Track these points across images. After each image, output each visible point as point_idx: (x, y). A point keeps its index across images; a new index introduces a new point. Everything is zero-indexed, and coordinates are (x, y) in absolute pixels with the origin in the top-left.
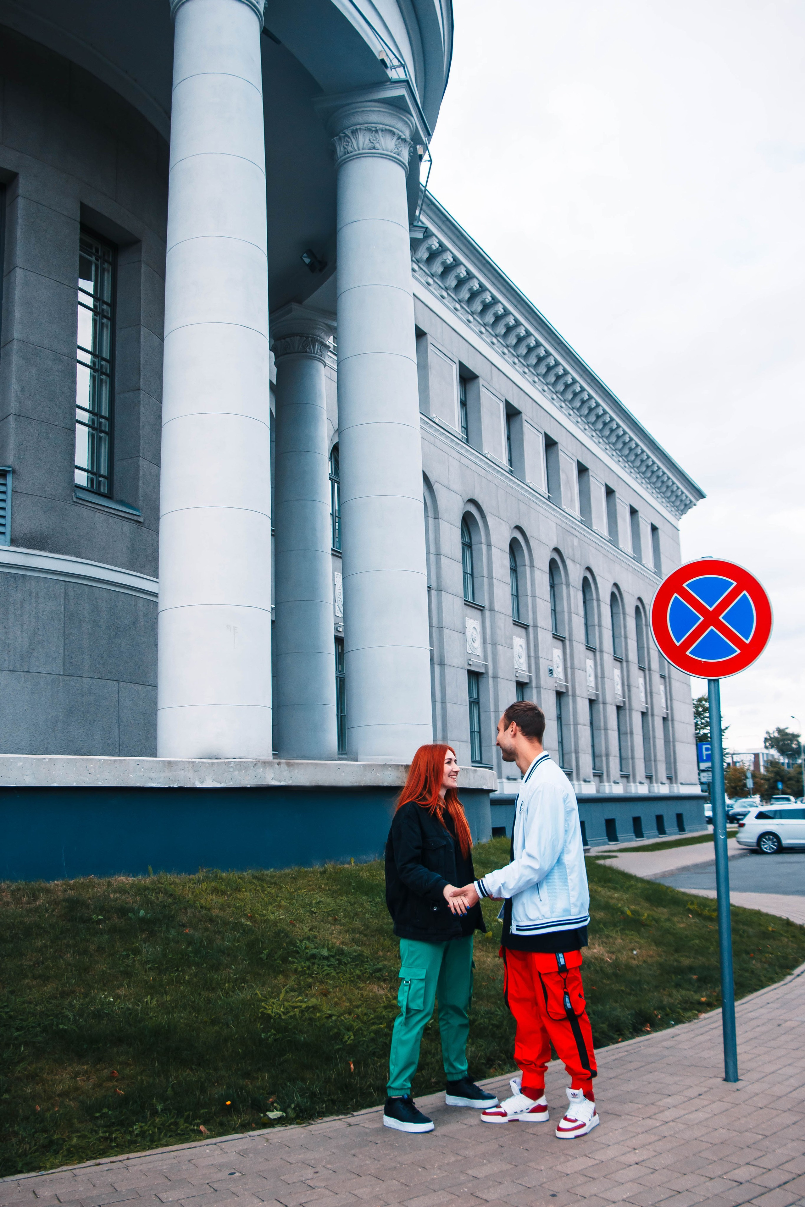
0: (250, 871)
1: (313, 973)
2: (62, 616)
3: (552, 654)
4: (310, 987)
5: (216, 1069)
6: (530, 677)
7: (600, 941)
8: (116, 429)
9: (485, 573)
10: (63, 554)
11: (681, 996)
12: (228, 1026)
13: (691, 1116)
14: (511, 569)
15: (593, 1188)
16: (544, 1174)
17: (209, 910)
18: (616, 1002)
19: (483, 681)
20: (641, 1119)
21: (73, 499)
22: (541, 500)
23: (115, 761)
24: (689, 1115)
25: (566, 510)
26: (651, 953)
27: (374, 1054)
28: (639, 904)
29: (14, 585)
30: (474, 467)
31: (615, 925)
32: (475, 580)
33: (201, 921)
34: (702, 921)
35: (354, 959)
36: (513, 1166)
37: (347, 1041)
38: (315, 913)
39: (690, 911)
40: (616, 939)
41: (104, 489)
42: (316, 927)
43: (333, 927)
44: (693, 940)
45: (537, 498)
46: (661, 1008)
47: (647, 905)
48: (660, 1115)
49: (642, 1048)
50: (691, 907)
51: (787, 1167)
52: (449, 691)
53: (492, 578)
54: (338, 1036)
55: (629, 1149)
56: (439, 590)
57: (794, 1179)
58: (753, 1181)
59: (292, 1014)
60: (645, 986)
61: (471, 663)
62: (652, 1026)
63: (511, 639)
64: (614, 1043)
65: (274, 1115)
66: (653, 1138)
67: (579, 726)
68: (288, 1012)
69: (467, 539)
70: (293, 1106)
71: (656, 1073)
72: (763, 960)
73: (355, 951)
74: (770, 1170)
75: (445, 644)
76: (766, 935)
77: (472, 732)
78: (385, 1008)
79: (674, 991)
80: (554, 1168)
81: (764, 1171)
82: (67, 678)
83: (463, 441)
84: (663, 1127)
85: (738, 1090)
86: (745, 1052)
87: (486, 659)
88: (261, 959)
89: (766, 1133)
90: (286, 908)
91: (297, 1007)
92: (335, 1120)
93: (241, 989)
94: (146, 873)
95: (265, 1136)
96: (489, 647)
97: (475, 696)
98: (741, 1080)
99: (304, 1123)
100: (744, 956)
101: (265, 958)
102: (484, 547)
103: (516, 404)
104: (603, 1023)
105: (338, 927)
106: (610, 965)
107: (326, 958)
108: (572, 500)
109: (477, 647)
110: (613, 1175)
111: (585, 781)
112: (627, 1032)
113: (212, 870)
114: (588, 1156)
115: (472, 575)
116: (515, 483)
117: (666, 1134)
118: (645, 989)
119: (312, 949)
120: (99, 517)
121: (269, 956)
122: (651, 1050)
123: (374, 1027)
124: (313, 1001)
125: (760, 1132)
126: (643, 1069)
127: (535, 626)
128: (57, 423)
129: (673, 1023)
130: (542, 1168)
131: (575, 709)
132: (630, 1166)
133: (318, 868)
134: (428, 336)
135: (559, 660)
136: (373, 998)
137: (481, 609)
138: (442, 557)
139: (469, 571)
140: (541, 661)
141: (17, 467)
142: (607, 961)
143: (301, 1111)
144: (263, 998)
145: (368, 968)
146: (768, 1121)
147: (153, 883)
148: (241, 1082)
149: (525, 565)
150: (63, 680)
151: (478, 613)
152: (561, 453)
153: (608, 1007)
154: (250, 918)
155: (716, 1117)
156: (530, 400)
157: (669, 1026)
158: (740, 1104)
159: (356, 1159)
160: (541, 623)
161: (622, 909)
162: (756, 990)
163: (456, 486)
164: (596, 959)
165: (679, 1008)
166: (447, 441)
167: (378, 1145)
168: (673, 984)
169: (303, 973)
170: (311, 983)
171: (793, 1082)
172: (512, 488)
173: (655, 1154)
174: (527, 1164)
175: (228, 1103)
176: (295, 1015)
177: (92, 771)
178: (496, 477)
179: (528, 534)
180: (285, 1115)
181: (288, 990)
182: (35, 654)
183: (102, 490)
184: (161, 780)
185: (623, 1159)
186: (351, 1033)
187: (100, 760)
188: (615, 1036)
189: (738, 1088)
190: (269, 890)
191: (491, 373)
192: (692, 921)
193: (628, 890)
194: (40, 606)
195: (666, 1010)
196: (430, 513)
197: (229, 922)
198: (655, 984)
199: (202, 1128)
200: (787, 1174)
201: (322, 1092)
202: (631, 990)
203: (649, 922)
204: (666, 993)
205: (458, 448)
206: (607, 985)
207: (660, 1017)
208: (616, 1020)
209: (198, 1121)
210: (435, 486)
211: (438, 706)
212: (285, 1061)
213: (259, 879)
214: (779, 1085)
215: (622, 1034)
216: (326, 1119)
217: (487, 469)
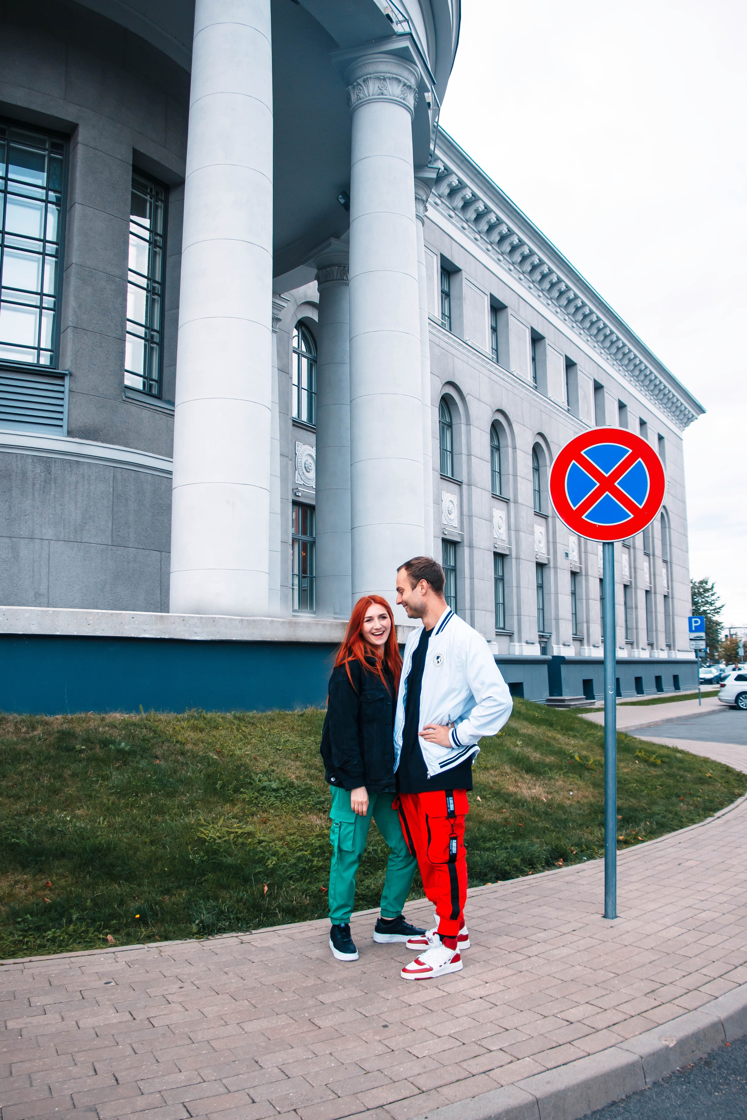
0: (234, 712)
1: (259, 803)
2: (111, 496)
3: (568, 540)
4: (253, 815)
5: (139, 885)
6: (549, 559)
7: (542, 782)
8: (165, 340)
9: (511, 471)
10: (113, 444)
12: (164, 847)
14: (534, 468)
15: (427, 1022)
16: (389, 1004)
17: (184, 744)
18: (538, 838)
19: (507, 561)
20: (507, 952)
21: (121, 397)
22: (561, 412)
23: (112, 614)
24: (554, 951)
25: (583, 421)
26: (587, 794)
27: (291, 878)
28: (591, 751)
29: (69, 469)
30: (502, 382)
31: (561, 769)
32: (502, 477)
33: (173, 753)
34: (648, 767)
35: (300, 793)
36: (364, 994)
37: (269, 865)
38: (280, 750)
39: (637, 757)
40: (557, 780)
41: (155, 391)
42: (277, 763)
43: (293, 763)
44: (631, 783)
45: (558, 410)
46: (578, 845)
48: (527, 949)
49: (546, 882)
50: (639, 754)
51: (624, 1007)
52: (477, 568)
53: (517, 476)
54: (262, 861)
55: (480, 982)
56: (469, 485)
57: (625, 1020)
58: (584, 1021)
59: (227, 838)
60: (571, 824)
61: (496, 546)
62: (565, 861)
63: (533, 526)
64: (524, 876)
66: (510, 972)
67: (590, 601)
68: (224, 837)
69: (496, 443)
70: (197, 922)
71: (545, 907)
72: (691, 803)
73: (306, 784)
74: (606, 1010)
75: (475, 529)
76: (702, 781)
77: (497, 604)
78: (317, 836)
79: (596, 829)
80: (401, 998)
81: (600, 1010)
82: (114, 548)
83: (494, 360)
84: (525, 961)
85: (612, 927)
86: (637, 890)
87: (510, 544)
88: (216, 789)
89: (619, 972)
90: (255, 746)
91: (233, 833)
92: (232, 937)
93: (188, 814)
94: (138, 711)
95: (160, 948)
96: (513, 533)
97: (500, 574)
98: (620, 917)
99: (202, 938)
100: (674, 799)
101: (219, 788)
102: (510, 450)
103: (540, 331)
104: (518, 857)
105: (298, 763)
106: (545, 804)
107: (276, 790)
108: (588, 412)
109: (502, 532)
110: (452, 1009)
111: (594, 646)
112: (539, 866)
113: (198, 710)
114: (439, 987)
115: (500, 473)
116: (538, 396)
117: (524, 969)
118: (569, 827)
119: (266, 781)
120: (146, 414)
121: (223, 787)
122: (551, 885)
123: (299, 854)
124: (250, 828)
125: (614, 971)
126: (534, 902)
127: (554, 517)
128: (109, 334)
129: (586, 858)
130: (390, 997)
131: (587, 587)
132: (474, 999)
133: (298, 711)
134: (463, 272)
135: (574, 546)
136: (308, 827)
137: (507, 501)
138: (473, 457)
139: (497, 470)
140: (558, 546)
141: (73, 371)
142: (542, 801)
143: (204, 927)
144: (205, 823)
145: (312, 800)
146: (627, 959)
147: (141, 719)
148: (159, 898)
149: (546, 466)
150: (111, 550)
151: (503, 505)
152: (579, 373)
153: (527, 843)
154: (219, 753)
155: (578, 954)
156: (553, 327)
157: (581, 861)
158: (609, 941)
159: (225, 977)
161: (573, 754)
162: (674, 830)
163: (487, 398)
164: (533, 798)
165: (595, 845)
166: (479, 361)
167: (254, 964)
168: (597, 823)
169: (250, 802)
170: (254, 812)
171: (668, 921)
172: (535, 400)
173: (504, 988)
174: (378, 993)
175: (138, 916)
176: (229, 839)
177: (91, 622)
178: (522, 391)
179: (550, 440)
181: (231, 817)
182: (87, 527)
183: (153, 392)
185: (471, 993)
186: (275, 858)
188: (526, 869)
189: (613, 925)
190: (244, 729)
191: (519, 304)
192: (637, 766)
193: (586, 738)
194: (92, 487)
195: (582, 847)
196: (463, 420)
197: (198, 756)
198: (579, 822)
199: (110, 937)
200: (621, 1014)
201: (231, 910)
202: (555, 827)
203: (594, 767)
204: (588, 831)
205: (488, 366)
206: (535, 822)
207: (575, 852)
208: (531, 855)
209: (108, 931)
210: (468, 398)
211: (467, 581)
212: (205, 880)
213: (239, 719)
214: (653, 923)
215: (533, 868)
216: (225, 935)
217: (514, 384)
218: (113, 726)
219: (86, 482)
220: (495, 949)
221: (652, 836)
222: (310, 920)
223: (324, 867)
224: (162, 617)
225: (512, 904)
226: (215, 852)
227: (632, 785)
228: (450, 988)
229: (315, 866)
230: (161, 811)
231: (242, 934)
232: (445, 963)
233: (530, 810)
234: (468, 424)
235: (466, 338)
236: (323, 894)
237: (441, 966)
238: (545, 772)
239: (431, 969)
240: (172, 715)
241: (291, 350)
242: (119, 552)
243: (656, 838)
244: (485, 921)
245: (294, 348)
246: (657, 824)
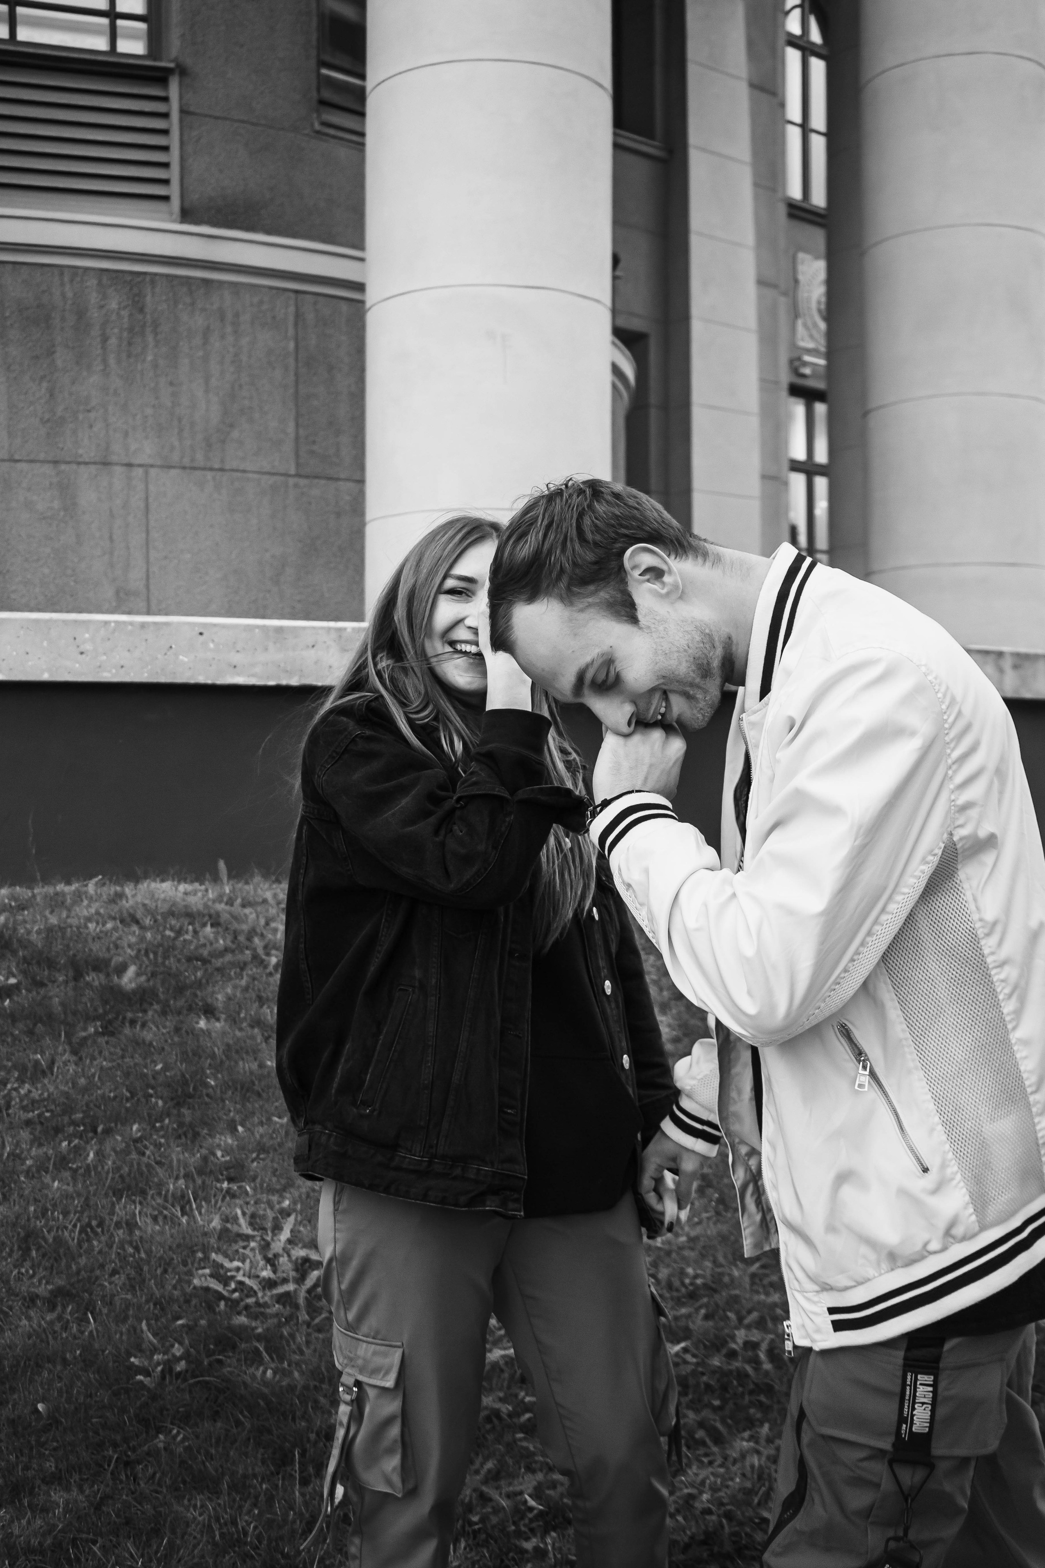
2: (291, 361)
21: (312, 125)
29: (188, 300)
82: (303, 482)
141: (188, 62)
147: (213, 901)
150: (296, 486)
182: (235, 434)
187: (106, 623)
194: (245, 341)
218: (131, 919)
219: (229, 329)
224: (279, 630)
241: (782, 39)
242: (315, 492)
245: (790, 35)
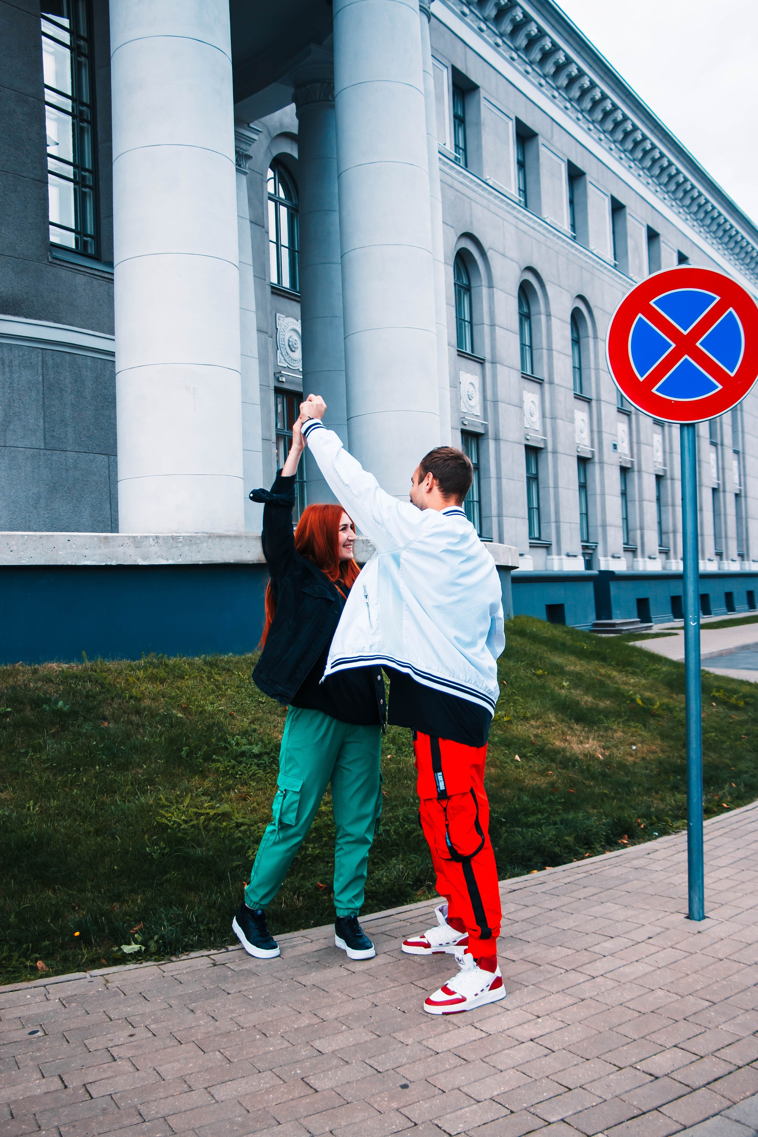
0: (204, 656)
1: (237, 774)
2: (40, 386)
3: (616, 428)
4: (228, 790)
6: (593, 453)
7: (597, 734)
8: (101, 183)
9: (544, 344)
10: (40, 319)
11: (675, 801)
12: (113, 838)
13: (627, 969)
14: (573, 340)
15: (460, 1078)
16: (408, 1052)
17: (139, 700)
18: (594, 807)
19: (542, 457)
20: (563, 971)
21: (48, 258)
22: (606, 268)
23: (41, 537)
24: (625, 968)
26: (654, 748)
28: (657, 691)
30: (531, 232)
31: (619, 716)
32: (534, 352)
33: (125, 713)
34: (727, 711)
36: (375, 1037)
37: (249, 856)
38: (263, 703)
39: (714, 699)
40: (615, 732)
41: (91, 250)
42: (258, 719)
44: (709, 732)
45: (602, 266)
46: (646, 816)
47: (665, 691)
48: (588, 965)
49: (607, 868)
50: (717, 694)
51: (726, 1053)
52: (504, 466)
53: (551, 349)
55: (529, 1017)
56: (493, 363)
57: (730, 1073)
58: (674, 1075)
59: (195, 822)
60: (635, 789)
61: (528, 437)
62: (631, 837)
63: (572, 412)
64: (578, 860)
65: (127, 949)
66: (569, 1000)
67: (645, 503)
68: (191, 820)
69: (526, 310)
70: (156, 938)
71: (609, 904)
74: (702, 1057)
75: (500, 417)
77: (530, 509)
80: (424, 1042)
81: (695, 1058)
82: (49, 452)
83: (522, 205)
84: (588, 984)
85: (699, 932)
87: (545, 434)
88: (180, 757)
89: (715, 999)
90: (231, 699)
91: (203, 814)
92: (202, 956)
93: (144, 792)
94: (81, 660)
95: (106, 977)
96: (548, 421)
97: (532, 471)
98: (708, 917)
99: (163, 960)
101: (184, 756)
102: (543, 318)
103: (579, 163)
104: (570, 835)
106: (601, 762)
107: (259, 756)
109: (534, 421)
110: (493, 1057)
111: (650, 558)
112: (598, 846)
113: (157, 655)
114: (475, 1025)
115: (531, 347)
116: (577, 249)
117: (587, 995)
118: (634, 792)
119: (245, 745)
120: (80, 279)
121: (189, 754)
122: (616, 872)
124: (226, 807)
125: (708, 997)
126: (595, 897)
127: (599, 400)
128: (25, 174)
129: (657, 834)
130: (410, 1041)
131: (640, 485)
132: (523, 1043)
134: (482, 91)
135: (624, 435)
137: (540, 382)
138: (497, 328)
139: (527, 343)
140: (605, 436)
142: (598, 759)
143: (165, 945)
144: (167, 803)
147: (85, 670)
148: (106, 907)
149: (588, 337)
150: (44, 455)
151: (537, 386)
152: (629, 218)
153: (581, 815)
154: (185, 710)
155: (657, 972)
156: (596, 160)
157: (651, 838)
158: (696, 953)
159: (191, 1016)
160: (604, 396)
161: (633, 697)
163: (513, 253)
164: (585, 755)
165: (668, 816)
166: (503, 205)
167: (229, 996)
169: (225, 773)
170: (230, 785)
172: (574, 254)
173: (562, 1025)
174: (394, 1035)
175: (77, 934)
176: (198, 824)
177: (14, 548)
178: (557, 244)
179: (591, 304)
180: (143, 948)
181: (200, 793)
182: (11, 427)
183: (89, 252)
184: (96, 558)
185: (517, 1032)
187: (23, 536)
188: (582, 850)
189: (701, 930)
190: (216, 677)
191: (552, 130)
192: (714, 710)
193: (649, 675)
194: (15, 376)
195: (651, 818)
196: (484, 282)
197: (158, 714)
198: (646, 785)
199: (40, 964)
200: (723, 1064)
201: (200, 919)
202: (616, 793)
203: (660, 712)
204: (657, 796)
205: (514, 212)
206: (590, 787)
207: (642, 826)
208: (587, 831)
209: (38, 956)
210: (490, 254)
211: (493, 482)
212: (167, 880)
213: (211, 665)
214: (753, 926)
215: (590, 848)
216: (193, 955)
217: (547, 234)
218: (48, 680)
219: (7, 370)
220: (547, 966)
221: (740, 802)
222: (304, 928)
223: (321, 855)
224: (106, 538)
225: (566, 900)
226: (180, 841)
227: (710, 734)
228: (489, 1026)
229: (309, 855)
230: (110, 789)
231: (215, 951)
232: (482, 991)
233: (582, 771)
234: (491, 286)
235: (486, 176)
236: (320, 892)
237: (476, 995)
238: (600, 721)
239: (463, 1000)
240: (125, 663)
241: (266, 196)
242: (55, 458)
243: (746, 804)
244: (532, 926)
245: (269, 194)
246: (746, 785)
